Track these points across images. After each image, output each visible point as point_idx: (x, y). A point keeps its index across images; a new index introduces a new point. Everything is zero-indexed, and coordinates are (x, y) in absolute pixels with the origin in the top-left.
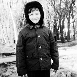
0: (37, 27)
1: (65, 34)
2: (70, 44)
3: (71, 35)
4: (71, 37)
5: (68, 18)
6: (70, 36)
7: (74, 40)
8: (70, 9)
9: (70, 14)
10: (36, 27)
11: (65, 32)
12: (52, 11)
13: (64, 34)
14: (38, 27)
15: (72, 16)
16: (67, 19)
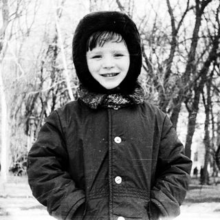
0: (114, 104)
5: (191, 109)
7: (200, 186)
8: (200, 79)
9: (201, 95)
10: (112, 103)
14: (117, 105)
15: (205, 106)
16: (187, 114)
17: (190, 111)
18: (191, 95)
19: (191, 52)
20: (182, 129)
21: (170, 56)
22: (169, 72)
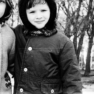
1: (82, 63)
2: (88, 81)
3: (93, 65)
4: (91, 69)
5: (89, 34)
6: (91, 67)
11: (82, 58)
12: (64, 21)
13: (80, 62)
16: (88, 37)
17: (89, 36)
18: (90, 27)
19: (90, 5)
20: (85, 45)
21: (79, 7)
22: (78, 15)
